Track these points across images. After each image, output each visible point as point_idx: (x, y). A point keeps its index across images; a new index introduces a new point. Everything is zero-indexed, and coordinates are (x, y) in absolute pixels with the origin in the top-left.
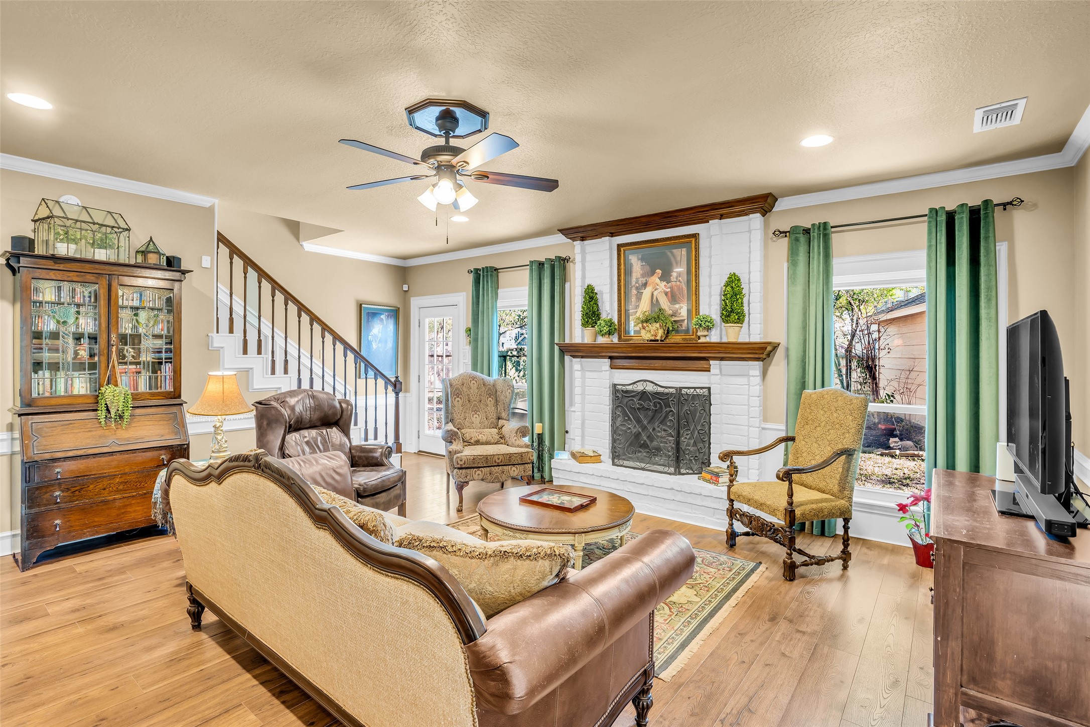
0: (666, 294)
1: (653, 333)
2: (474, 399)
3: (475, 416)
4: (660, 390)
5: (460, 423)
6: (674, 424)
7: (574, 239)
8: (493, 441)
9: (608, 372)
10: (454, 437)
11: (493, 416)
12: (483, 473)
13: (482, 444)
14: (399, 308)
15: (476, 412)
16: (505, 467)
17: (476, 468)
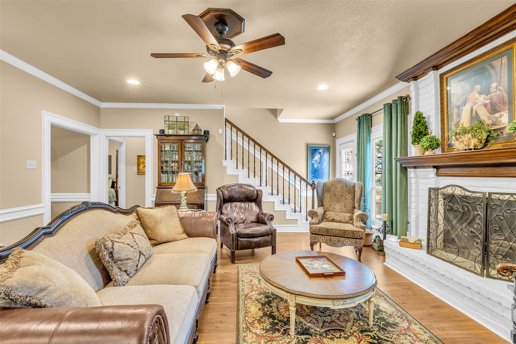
0: (485, 105)
1: (465, 143)
2: (338, 194)
3: (337, 204)
4: (467, 194)
5: (327, 208)
6: (481, 227)
7: (408, 81)
8: (344, 221)
9: (434, 179)
10: (314, 215)
11: (349, 207)
12: (326, 239)
13: (337, 222)
14: (330, 146)
15: (338, 202)
16: (341, 238)
17: (322, 235)
